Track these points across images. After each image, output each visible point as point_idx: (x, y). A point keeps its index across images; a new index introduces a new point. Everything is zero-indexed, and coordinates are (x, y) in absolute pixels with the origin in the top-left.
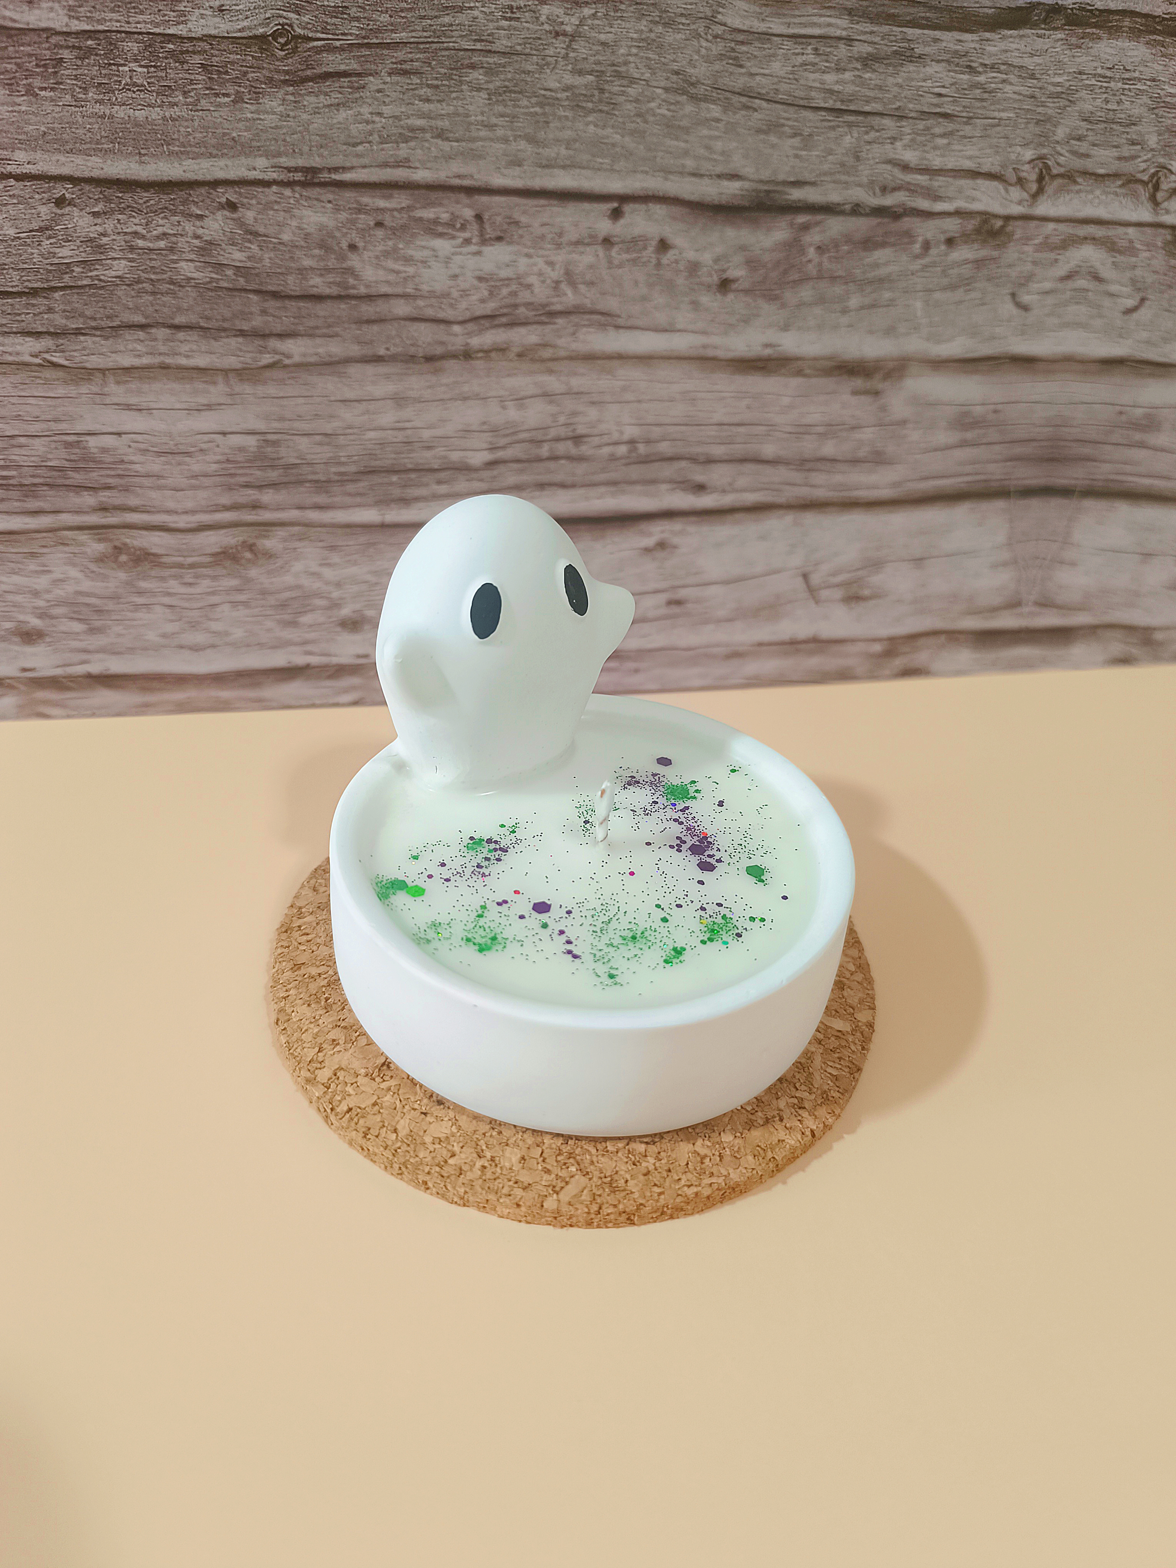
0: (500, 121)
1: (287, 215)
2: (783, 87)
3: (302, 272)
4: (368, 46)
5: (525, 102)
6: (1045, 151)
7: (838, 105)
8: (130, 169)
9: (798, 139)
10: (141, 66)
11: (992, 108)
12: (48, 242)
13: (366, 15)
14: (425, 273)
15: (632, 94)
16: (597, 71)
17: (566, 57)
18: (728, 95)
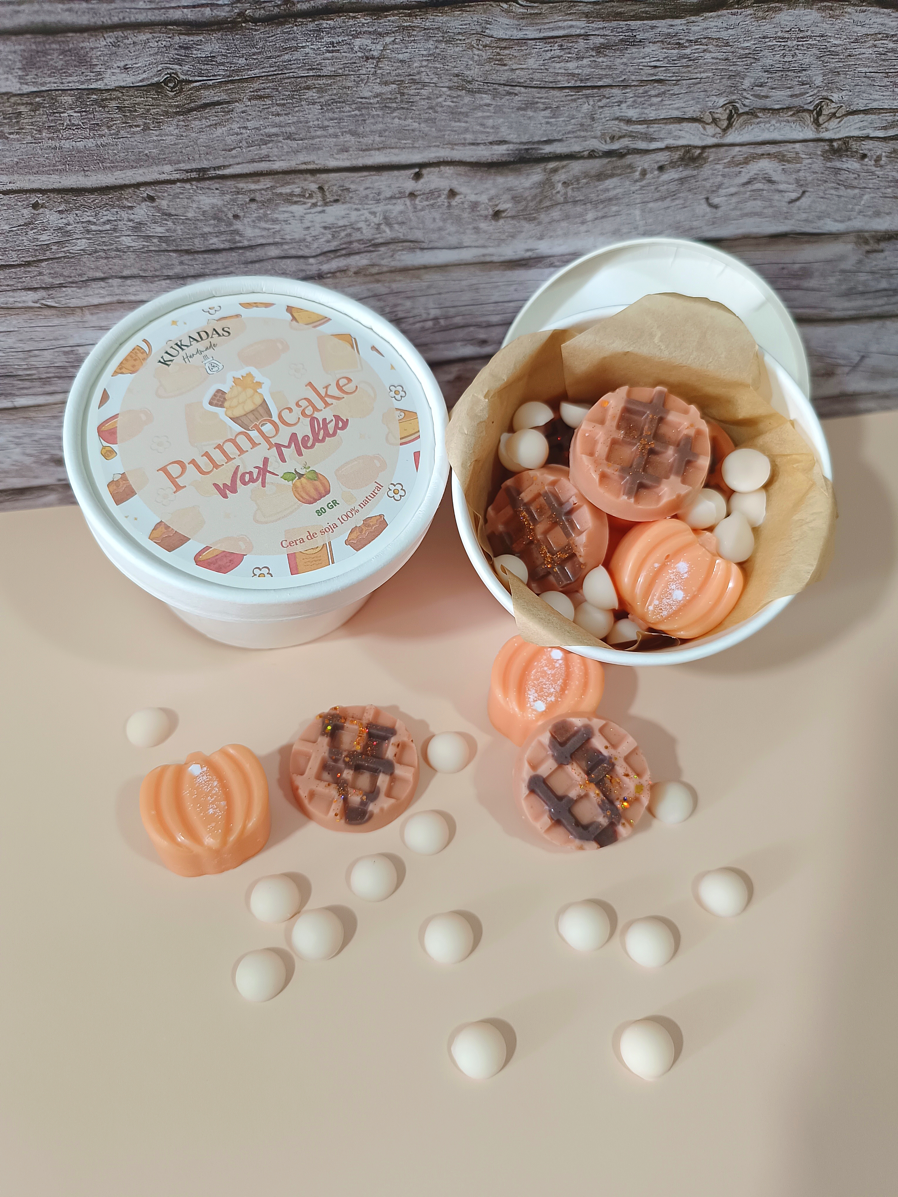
0: (331, 124)
1: (189, 201)
2: (537, 76)
3: (204, 236)
4: (232, 82)
5: (347, 108)
6: (734, 97)
7: (578, 84)
8: (79, 181)
9: (549, 111)
10: (75, 112)
11: (696, 71)
12: (32, 232)
13: (228, 60)
14: (287, 228)
15: (425, 93)
16: (398, 81)
17: (375, 74)
18: (496, 86)
